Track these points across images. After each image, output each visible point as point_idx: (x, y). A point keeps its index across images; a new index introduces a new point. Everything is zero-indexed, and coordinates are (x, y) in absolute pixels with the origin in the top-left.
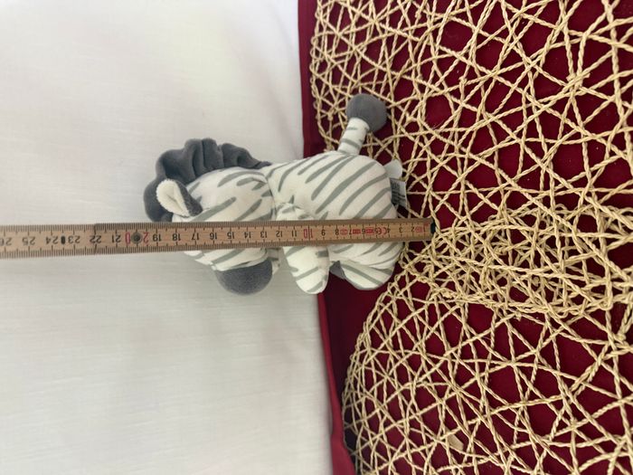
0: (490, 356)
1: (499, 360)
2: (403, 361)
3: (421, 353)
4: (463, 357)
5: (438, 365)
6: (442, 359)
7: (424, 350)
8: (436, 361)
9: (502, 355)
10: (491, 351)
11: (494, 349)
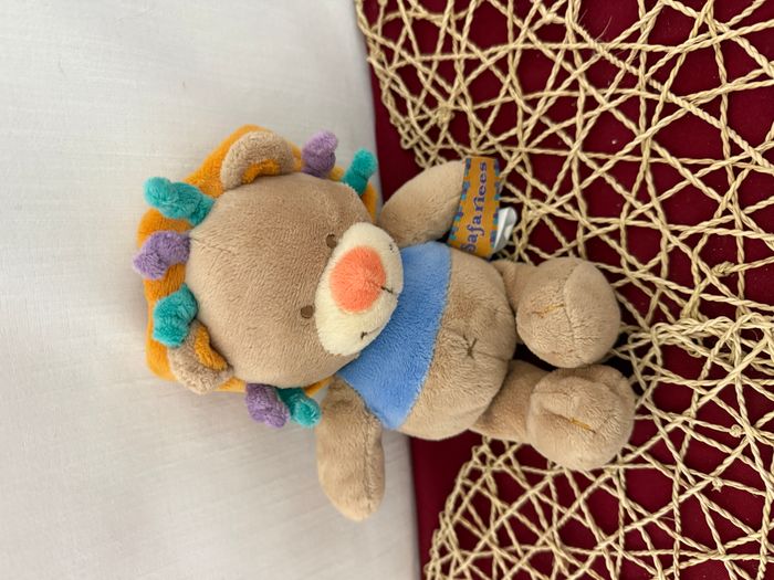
0: (677, 545)
1: (694, 550)
2: (522, 564)
3: (552, 547)
4: (627, 548)
5: (588, 563)
6: (592, 555)
7: (558, 541)
8: (583, 559)
9: (697, 541)
10: (679, 538)
11: (683, 534)
